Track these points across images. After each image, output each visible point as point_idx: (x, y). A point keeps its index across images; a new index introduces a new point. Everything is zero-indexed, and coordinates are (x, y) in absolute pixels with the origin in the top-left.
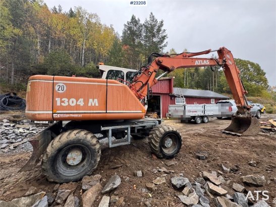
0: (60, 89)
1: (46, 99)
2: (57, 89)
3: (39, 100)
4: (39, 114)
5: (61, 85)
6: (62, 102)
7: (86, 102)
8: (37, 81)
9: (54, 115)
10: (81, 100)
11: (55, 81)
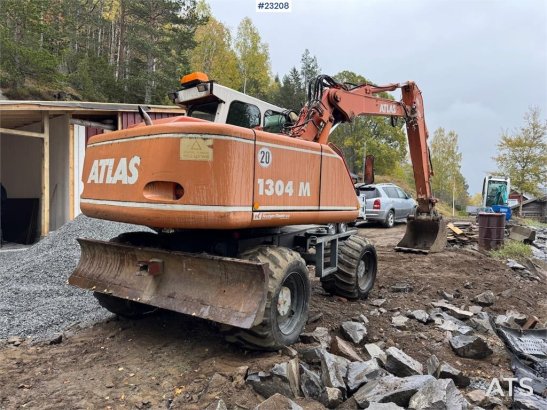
0: (264, 160)
1: (244, 180)
2: (260, 160)
3: (235, 180)
4: (234, 213)
5: (266, 150)
6: (266, 187)
7: (296, 187)
8: (233, 138)
9: (255, 214)
10: (290, 183)
11: (257, 143)
